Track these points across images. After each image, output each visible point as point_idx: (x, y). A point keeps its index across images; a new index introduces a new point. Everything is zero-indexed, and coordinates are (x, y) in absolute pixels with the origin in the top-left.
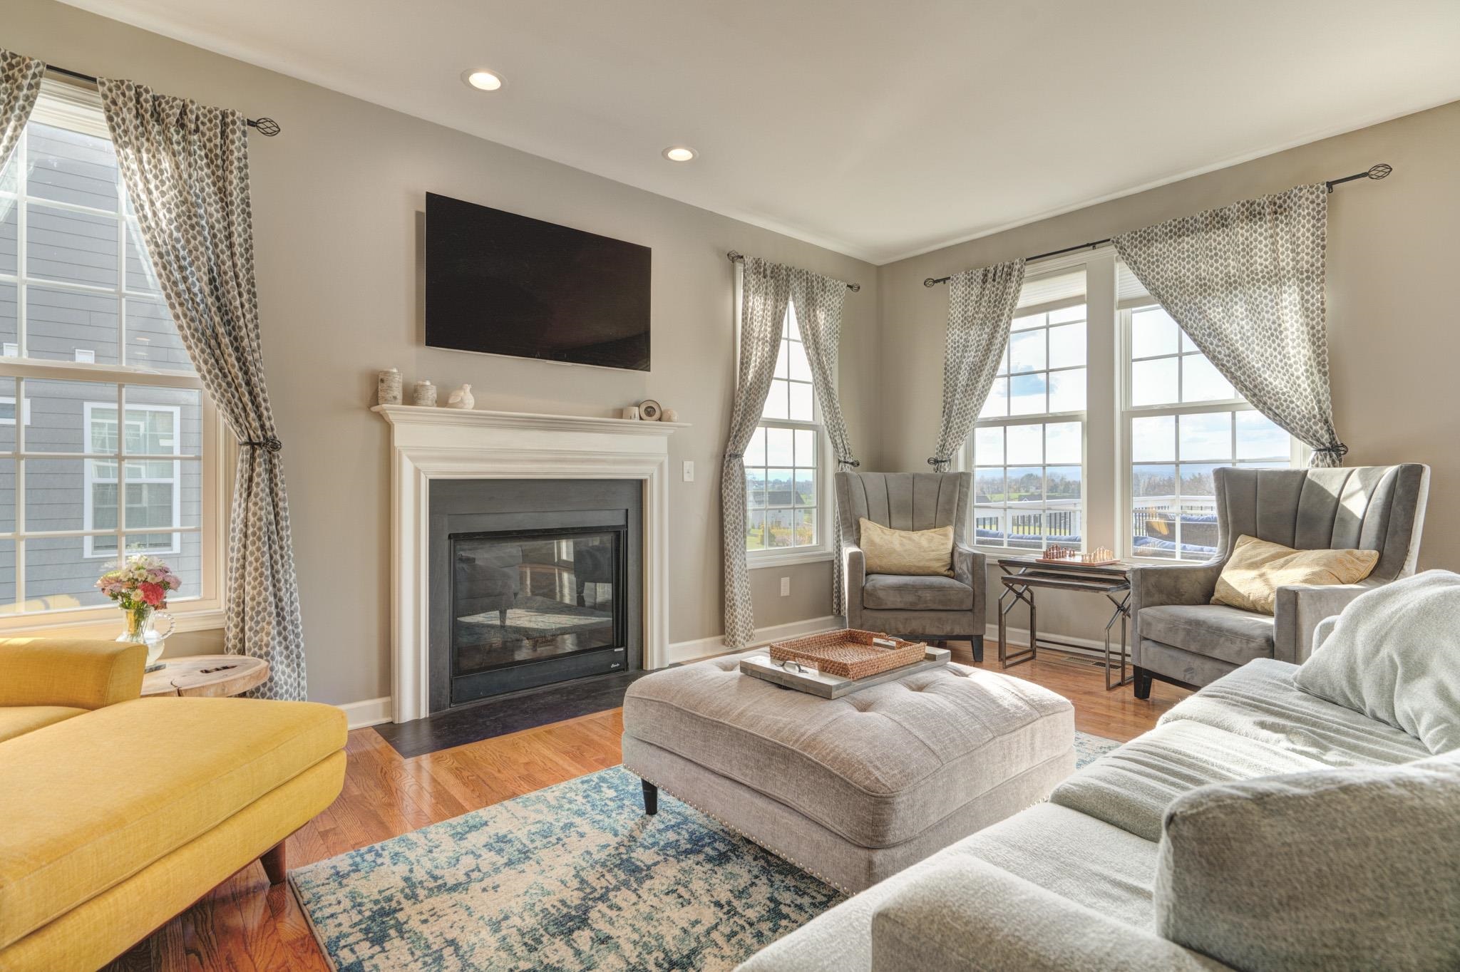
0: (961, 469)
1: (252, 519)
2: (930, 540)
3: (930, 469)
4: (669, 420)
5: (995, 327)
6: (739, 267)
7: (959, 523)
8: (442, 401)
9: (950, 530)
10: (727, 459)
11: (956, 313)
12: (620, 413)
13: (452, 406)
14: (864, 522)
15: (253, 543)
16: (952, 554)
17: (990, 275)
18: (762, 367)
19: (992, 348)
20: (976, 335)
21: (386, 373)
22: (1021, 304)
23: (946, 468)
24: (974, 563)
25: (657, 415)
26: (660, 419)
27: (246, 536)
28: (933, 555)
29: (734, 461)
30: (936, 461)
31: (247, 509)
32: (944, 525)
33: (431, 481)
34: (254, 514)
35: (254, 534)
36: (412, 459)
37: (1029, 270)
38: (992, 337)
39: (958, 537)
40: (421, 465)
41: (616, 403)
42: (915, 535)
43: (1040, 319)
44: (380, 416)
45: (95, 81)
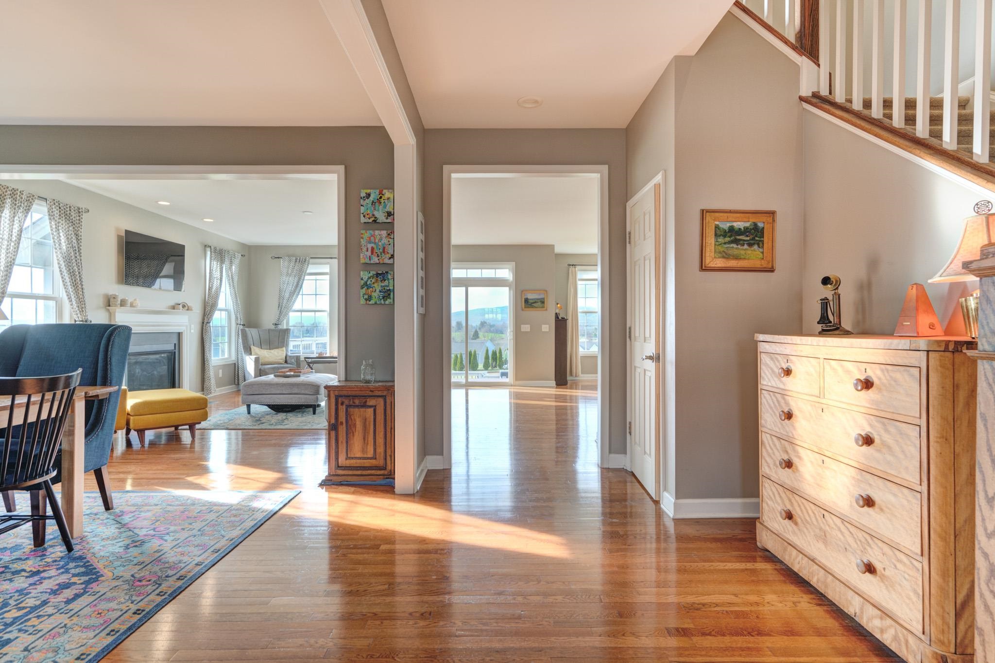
0: (285, 327)
2: (278, 353)
3: (273, 327)
4: (191, 310)
5: (299, 279)
6: (208, 250)
7: (287, 346)
8: (132, 305)
9: (284, 349)
10: (205, 323)
11: (285, 271)
12: (173, 308)
13: (134, 307)
14: (252, 347)
16: (286, 357)
17: (298, 261)
18: (217, 289)
19: (298, 286)
20: (292, 280)
21: (116, 295)
22: (308, 271)
23: (280, 327)
24: (297, 359)
25: (186, 308)
26: (187, 310)
28: (280, 357)
29: (208, 325)
30: (276, 324)
32: (282, 347)
37: (311, 261)
38: (298, 283)
39: (287, 350)
41: (172, 303)
42: (272, 351)
43: (313, 277)
44: (108, 310)
45: (46, 199)
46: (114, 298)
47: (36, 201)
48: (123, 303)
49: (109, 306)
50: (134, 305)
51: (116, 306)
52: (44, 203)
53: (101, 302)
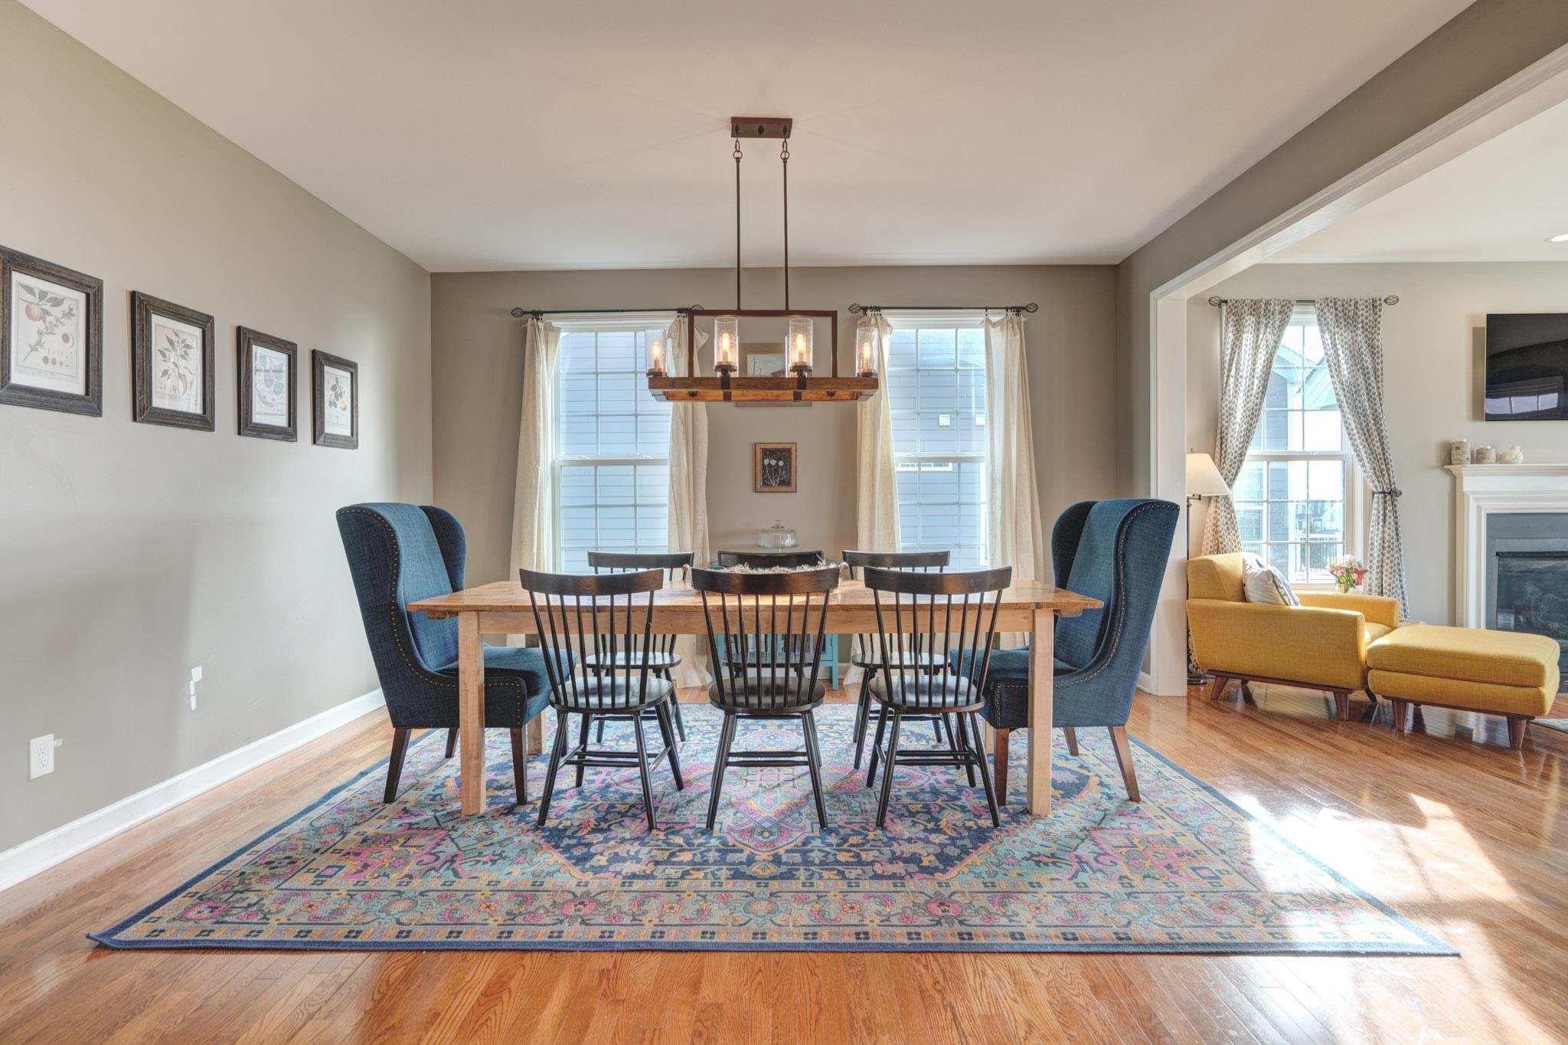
1: (1387, 538)
8: (1500, 459)
13: (1506, 463)
15: (1389, 552)
21: (1461, 443)
27: (1384, 548)
31: (1383, 532)
33: (1488, 514)
34: (1389, 535)
35: (1389, 546)
36: (1475, 499)
40: (1481, 503)
44: (1449, 472)
45: (1314, 301)
46: (1458, 448)
47: (1295, 309)
48: (1479, 457)
49: (1451, 464)
50: (1507, 458)
51: (1460, 462)
52: (1312, 309)
53: (1433, 456)
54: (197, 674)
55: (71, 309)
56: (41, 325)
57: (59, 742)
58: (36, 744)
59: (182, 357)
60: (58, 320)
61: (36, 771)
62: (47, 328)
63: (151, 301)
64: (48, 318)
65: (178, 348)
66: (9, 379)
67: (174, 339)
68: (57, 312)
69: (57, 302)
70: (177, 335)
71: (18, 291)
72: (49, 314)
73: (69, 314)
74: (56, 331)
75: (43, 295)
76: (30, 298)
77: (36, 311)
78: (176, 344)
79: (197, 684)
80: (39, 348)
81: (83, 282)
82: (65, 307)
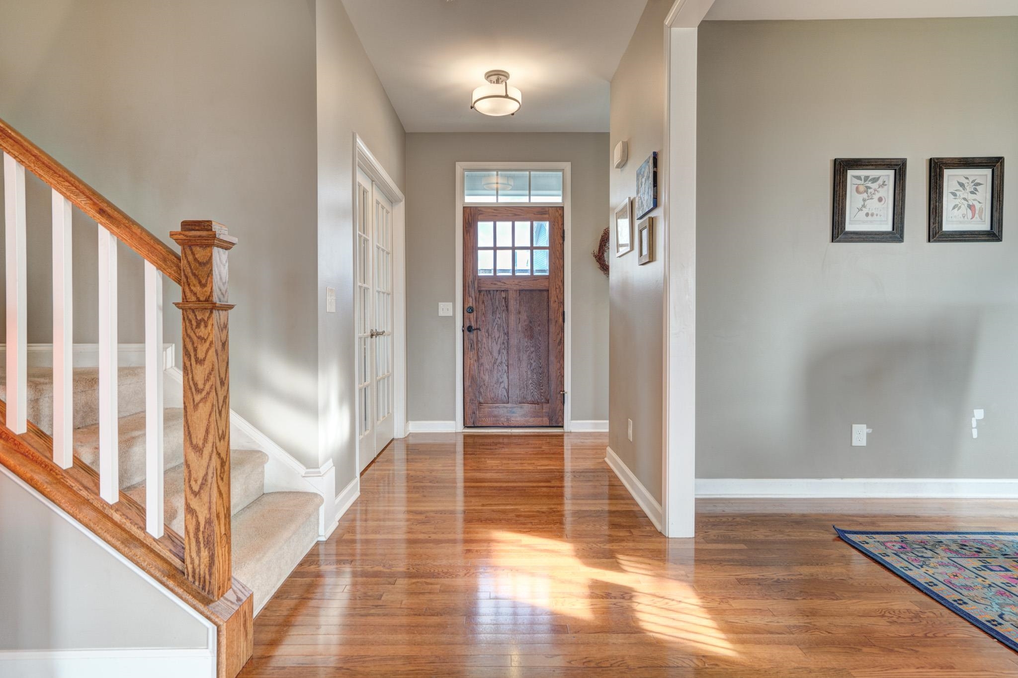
54: (979, 414)
55: (885, 182)
56: (865, 196)
57: (870, 431)
58: (856, 427)
59: (972, 193)
60: (875, 190)
61: (855, 443)
62: (868, 196)
63: (944, 161)
64: (869, 191)
65: (968, 188)
66: (845, 229)
67: (964, 181)
68: (874, 186)
69: (875, 180)
70: (967, 178)
71: (851, 180)
72: (870, 188)
73: (884, 184)
74: (874, 196)
75: (866, 178)
76: (859, 182)
77: (862, 188)
78: (966, 185)
79: (977, 420)
80: (864, 209)
81: (892, 163)
82: (880, 182)
